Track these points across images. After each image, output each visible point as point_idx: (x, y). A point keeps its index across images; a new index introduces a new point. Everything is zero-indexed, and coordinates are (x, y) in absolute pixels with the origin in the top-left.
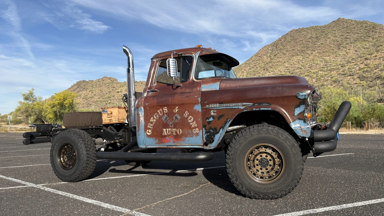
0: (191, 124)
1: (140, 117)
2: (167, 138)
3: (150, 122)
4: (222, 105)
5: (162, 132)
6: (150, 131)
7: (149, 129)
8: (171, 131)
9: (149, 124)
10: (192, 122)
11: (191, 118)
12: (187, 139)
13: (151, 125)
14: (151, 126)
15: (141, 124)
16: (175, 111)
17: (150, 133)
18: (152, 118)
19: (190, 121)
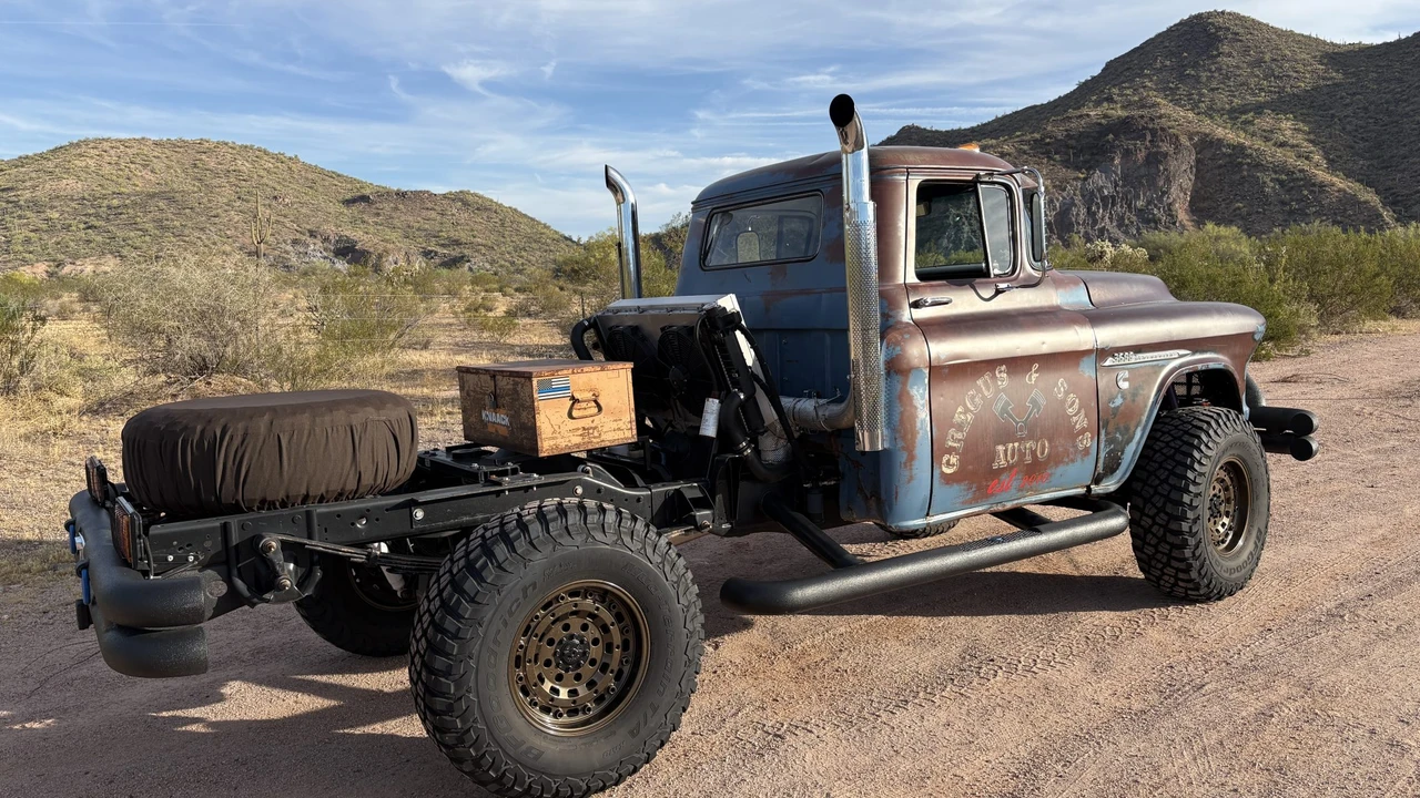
0: (1075, 419)
1: (916, 408)
2: (1003, 477)
3: (952, 426)
4: (1141, 355)
5: (993, 456)
6: (954, 460)
7: (950, 451)
8: (1019, 450)
9: (952, 431)
10: (1075, 415)
11: (1074, 402)
12: (1061, 469)
13: (959, 436)
14: (960, 440)
15: (919, 436)
16: (1030, 380)
17: (954, 465)
18: (960, 410)
19: (1070, 410)
